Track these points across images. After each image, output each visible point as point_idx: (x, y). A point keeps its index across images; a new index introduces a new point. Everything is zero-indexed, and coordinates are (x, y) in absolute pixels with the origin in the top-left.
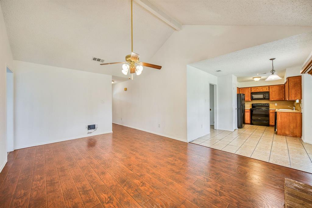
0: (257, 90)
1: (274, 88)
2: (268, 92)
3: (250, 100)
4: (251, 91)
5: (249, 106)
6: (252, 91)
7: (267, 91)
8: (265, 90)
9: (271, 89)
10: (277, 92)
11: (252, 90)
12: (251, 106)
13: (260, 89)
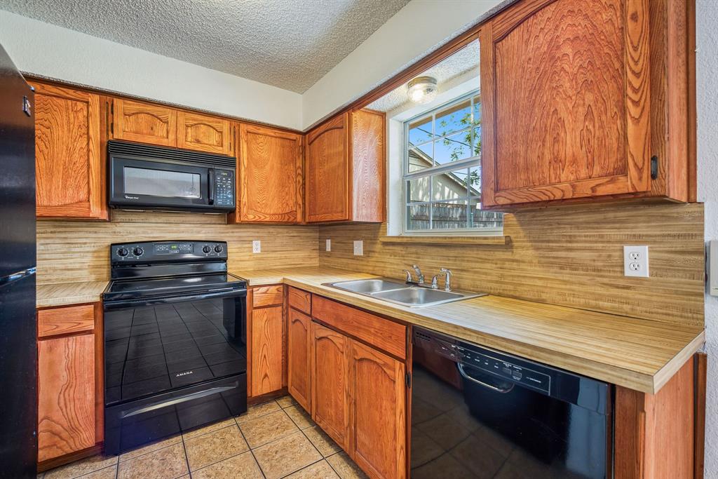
0: (161, 130)
1: (261, 139)
2: (229, 163)
3: (97, 211)
4: (109, 127)
5: (89, 260)
6: (119, 135)
7: (226, 150)
8: (211, 142)
9: (244, 146)
10: (272, 168)
11: (120, 122)
12: (105, 262)
13: (181, 129)
